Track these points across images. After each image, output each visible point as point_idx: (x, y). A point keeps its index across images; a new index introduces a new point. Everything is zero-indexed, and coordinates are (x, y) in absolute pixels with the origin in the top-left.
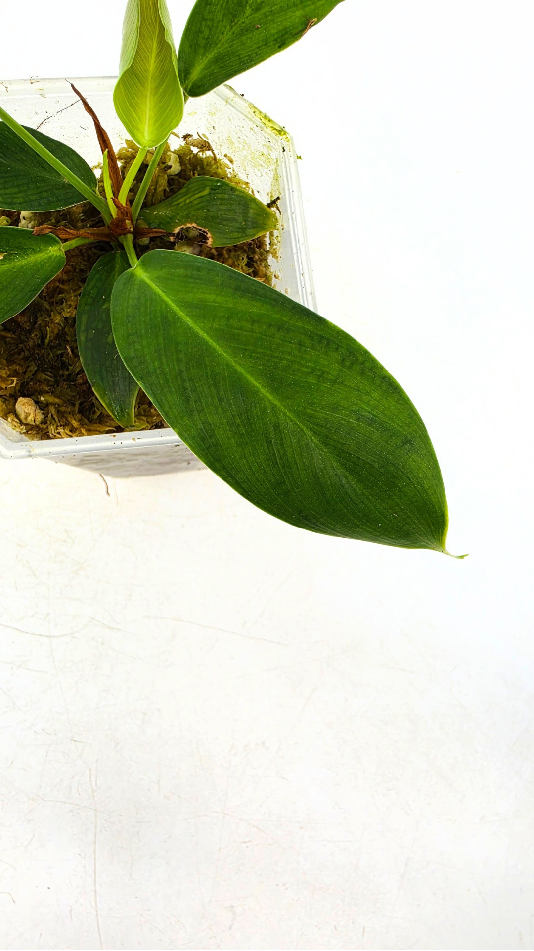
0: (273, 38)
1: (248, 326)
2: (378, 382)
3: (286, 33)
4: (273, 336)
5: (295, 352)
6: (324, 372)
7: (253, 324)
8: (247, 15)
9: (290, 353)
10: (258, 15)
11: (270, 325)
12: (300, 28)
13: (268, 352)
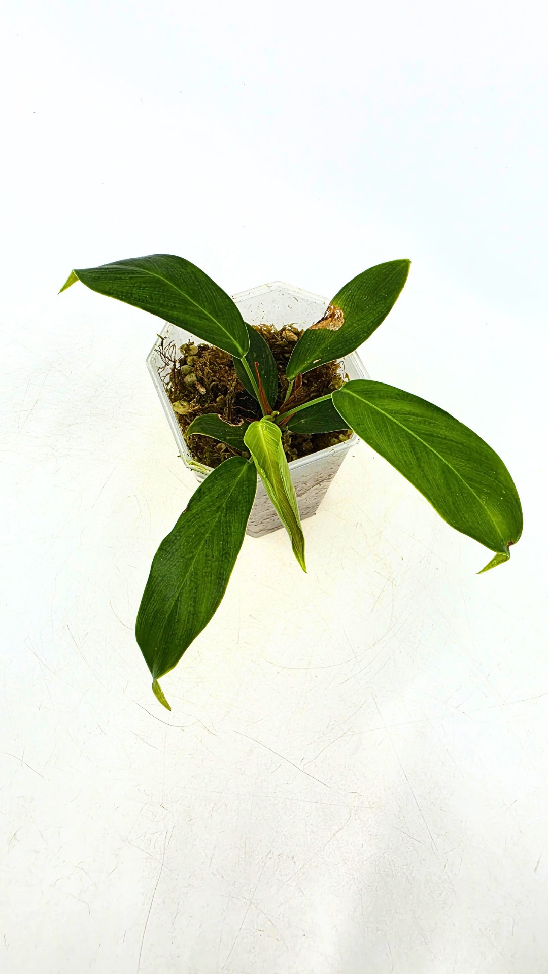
0: (206, 494)
1: (177, 305)
2: (115, 292)
3: (199, 499)
4: (164, 301)
5: (153, 295)
6: (139, 289)
7: (175, 306)
8: (225, 503)
9: (155, 294)
10: (218, 504)
11: (167, 306)
12: (192, 504)
13: (165, 294)
